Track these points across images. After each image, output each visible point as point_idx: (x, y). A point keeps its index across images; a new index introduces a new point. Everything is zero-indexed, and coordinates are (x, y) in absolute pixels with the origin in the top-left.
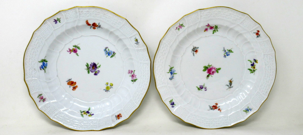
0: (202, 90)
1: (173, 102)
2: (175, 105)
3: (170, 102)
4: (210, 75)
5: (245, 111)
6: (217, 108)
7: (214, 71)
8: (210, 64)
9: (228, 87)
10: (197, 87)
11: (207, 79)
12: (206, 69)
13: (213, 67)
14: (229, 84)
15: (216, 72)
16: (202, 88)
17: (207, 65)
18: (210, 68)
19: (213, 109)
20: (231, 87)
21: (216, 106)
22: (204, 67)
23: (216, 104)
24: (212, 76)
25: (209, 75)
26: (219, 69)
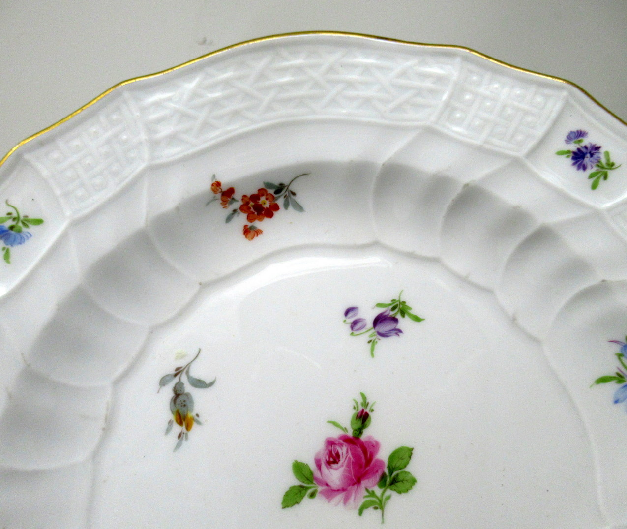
0: (379, 305)
1: (585, 168)
2: (560, 153)
3: (611, 165)
4: (350, 433)
5: (26, 222)
6: (244, 208)
7: (323, 466)
8: (371, 514)
9: (197, 372)
10: (417, 319)
11: (363, 396)
12: (391, 470)
13: (346, 500)
14: (188, 395)
15: (313, 466)
16: (379, 320)
17: (397, 502)
18: (364, 483)
19: (271, 191)
20: (176, 380)
21: (250, 219)
22: (413, 481)
23: (258, 232)
24: (335, 424)
25: (360, 431)
26: (292, 498)
